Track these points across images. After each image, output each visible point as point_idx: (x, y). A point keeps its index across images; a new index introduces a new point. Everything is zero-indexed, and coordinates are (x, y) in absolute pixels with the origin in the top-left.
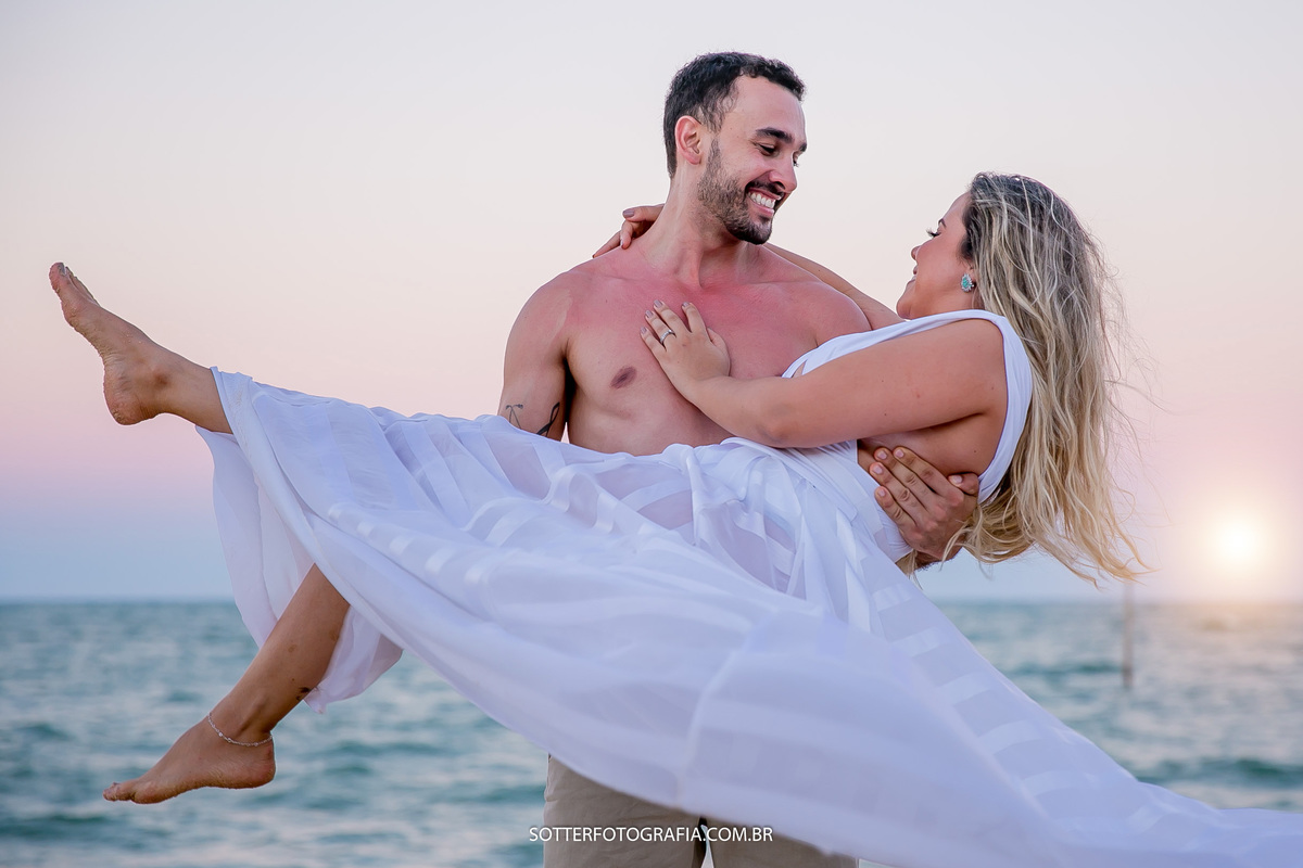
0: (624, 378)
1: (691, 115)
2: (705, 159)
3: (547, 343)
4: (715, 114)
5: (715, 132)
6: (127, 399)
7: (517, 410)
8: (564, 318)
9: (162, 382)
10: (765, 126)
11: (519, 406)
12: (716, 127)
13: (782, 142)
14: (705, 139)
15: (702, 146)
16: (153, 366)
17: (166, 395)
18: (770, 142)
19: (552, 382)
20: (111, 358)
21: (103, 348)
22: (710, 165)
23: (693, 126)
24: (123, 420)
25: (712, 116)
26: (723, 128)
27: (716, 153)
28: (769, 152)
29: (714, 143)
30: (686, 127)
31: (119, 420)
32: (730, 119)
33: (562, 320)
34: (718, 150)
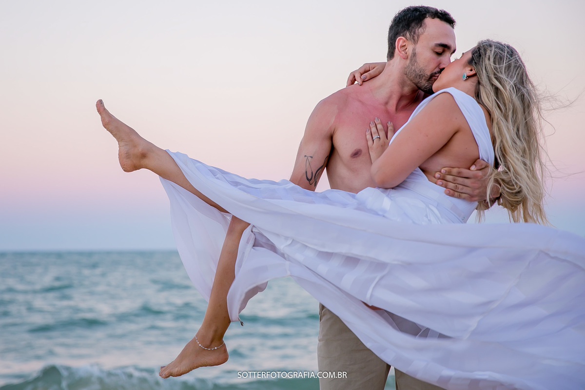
0: (356, 154)
1: (403, 36)
2: (409, 57)
3: (326, 130)
4: (415, 35)
5: (415, 44)
6: (128, 162)
7: (310, 158)
8: (334, 120)
9: (144, 156)
10: (439, 42)
11: (312, 157)
12: (415, 41)
13: (446, 49)
14: (410, 48)
15: (408, 50)
16: (140, 149)
17: (145, 161)
18: (440, 50)
19: (326, 147)
20: (122, 144)
21: (119, 139)
22: (411, 60)
23: (404, 41)
24: (126, 170)
25: (413, 37)
26: (419, 42)
27: (414, 55)
28: (439, 54)
29: (414, 50)
30: (401, 42)
31: (125, 171)
32: (422, 38)
33: (333, 120)
34: (415, 53)
